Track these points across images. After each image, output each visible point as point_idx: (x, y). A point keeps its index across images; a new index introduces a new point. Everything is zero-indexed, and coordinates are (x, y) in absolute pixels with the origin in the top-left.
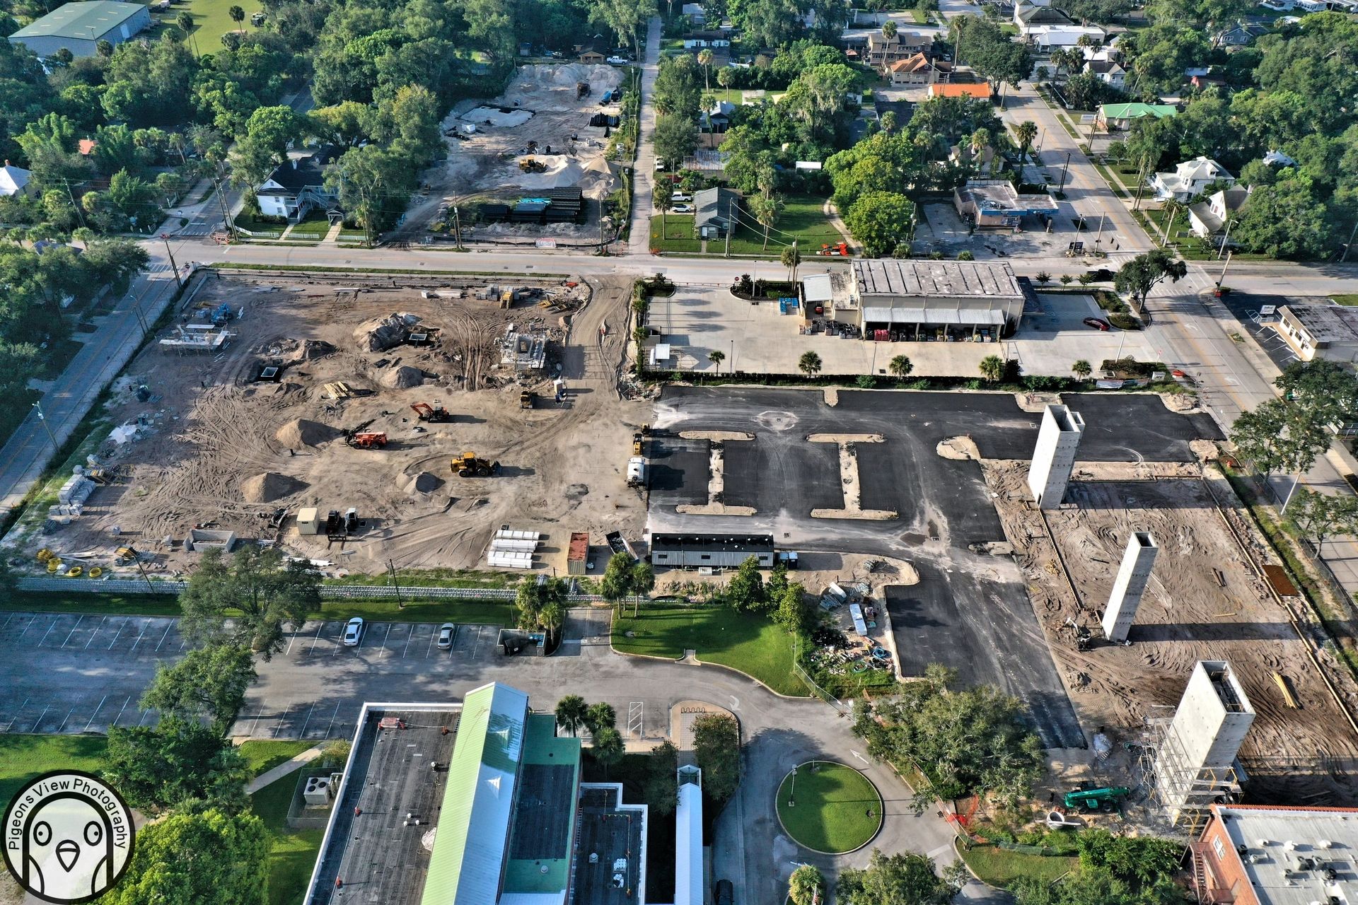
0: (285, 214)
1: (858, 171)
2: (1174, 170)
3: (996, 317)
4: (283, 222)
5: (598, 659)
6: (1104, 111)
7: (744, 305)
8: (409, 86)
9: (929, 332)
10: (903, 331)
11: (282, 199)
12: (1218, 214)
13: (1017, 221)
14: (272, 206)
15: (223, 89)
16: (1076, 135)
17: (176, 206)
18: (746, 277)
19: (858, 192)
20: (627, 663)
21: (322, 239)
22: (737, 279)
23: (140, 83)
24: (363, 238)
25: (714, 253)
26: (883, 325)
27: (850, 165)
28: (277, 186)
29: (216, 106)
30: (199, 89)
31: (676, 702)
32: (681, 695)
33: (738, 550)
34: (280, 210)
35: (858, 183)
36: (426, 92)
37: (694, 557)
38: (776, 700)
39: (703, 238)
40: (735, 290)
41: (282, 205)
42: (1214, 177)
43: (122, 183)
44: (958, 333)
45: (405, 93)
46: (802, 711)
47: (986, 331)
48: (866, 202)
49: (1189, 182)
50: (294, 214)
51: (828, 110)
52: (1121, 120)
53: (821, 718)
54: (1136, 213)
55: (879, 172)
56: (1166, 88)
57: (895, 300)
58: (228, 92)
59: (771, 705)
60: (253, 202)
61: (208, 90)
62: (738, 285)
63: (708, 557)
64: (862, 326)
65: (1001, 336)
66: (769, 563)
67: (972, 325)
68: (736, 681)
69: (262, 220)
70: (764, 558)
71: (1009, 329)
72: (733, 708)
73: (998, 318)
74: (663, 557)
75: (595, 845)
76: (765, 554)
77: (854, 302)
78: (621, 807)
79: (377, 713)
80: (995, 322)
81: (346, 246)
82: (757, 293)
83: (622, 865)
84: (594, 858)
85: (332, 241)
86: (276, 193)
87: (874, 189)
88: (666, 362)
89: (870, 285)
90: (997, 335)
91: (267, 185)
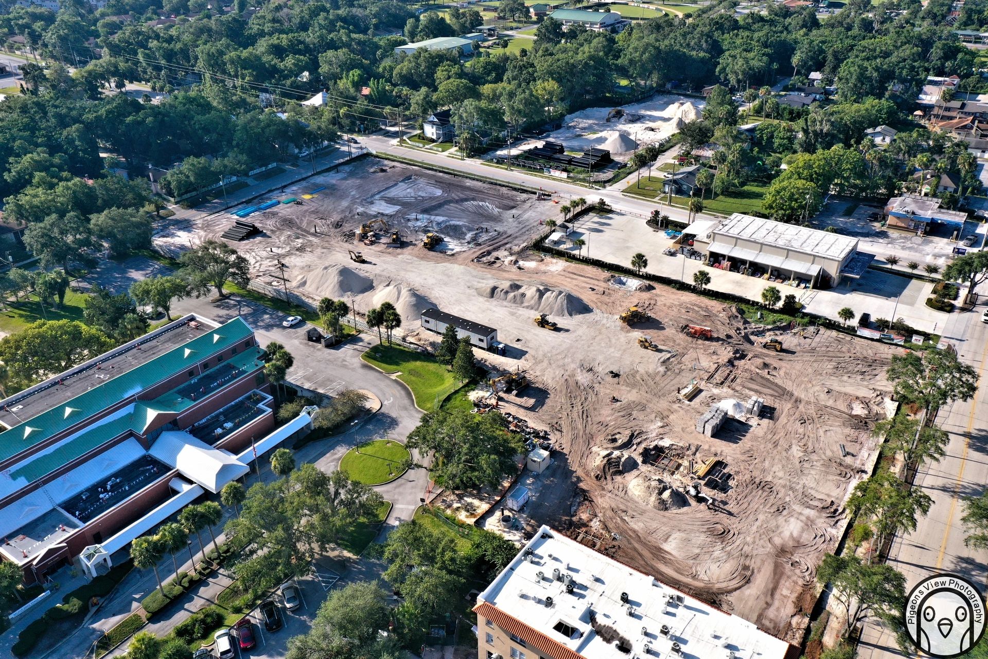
0: (434, 137)
11: (435, 127)
14: (430, 131)
18: (656, 212)
20: (359, 365)
21: (444, 152)
22: (653, 213)
24: (463, 154)
25: (658, 200)
28: (436, 120)
33: (468, 330)
34: (433, 134)
38: (412, 408)
39: (665, 193)
40: (648, 220)
41: (434, 130)
47: (802, 279)
50: (439, 137)
57: (740, 241)
59: (406, 408)
62: (651, 217)
64: (708, 254)
65: (814, 287)
66: (484, 345)
67: (790, 272)
68: (403, 393)
69: (423, 138)
70: (481, 340)
71: (823, 282)
72: (386, 403)
73: (814, 271)
74: (427, 322)
75: (230, 415)
76: (482, 337)
77: (709, 237)
78: (260, 405)
79: (192, 319)
80: (810, 273)
81: (451, 156)
82: (662, 226)
83: (229, 425)
84: (222, 418)
85: (446, 153)
86: (433, 123)
87: (800, 178)
88: (556, 243)
89: (726, 228)
90: (811, 286)
91: (431, 119)
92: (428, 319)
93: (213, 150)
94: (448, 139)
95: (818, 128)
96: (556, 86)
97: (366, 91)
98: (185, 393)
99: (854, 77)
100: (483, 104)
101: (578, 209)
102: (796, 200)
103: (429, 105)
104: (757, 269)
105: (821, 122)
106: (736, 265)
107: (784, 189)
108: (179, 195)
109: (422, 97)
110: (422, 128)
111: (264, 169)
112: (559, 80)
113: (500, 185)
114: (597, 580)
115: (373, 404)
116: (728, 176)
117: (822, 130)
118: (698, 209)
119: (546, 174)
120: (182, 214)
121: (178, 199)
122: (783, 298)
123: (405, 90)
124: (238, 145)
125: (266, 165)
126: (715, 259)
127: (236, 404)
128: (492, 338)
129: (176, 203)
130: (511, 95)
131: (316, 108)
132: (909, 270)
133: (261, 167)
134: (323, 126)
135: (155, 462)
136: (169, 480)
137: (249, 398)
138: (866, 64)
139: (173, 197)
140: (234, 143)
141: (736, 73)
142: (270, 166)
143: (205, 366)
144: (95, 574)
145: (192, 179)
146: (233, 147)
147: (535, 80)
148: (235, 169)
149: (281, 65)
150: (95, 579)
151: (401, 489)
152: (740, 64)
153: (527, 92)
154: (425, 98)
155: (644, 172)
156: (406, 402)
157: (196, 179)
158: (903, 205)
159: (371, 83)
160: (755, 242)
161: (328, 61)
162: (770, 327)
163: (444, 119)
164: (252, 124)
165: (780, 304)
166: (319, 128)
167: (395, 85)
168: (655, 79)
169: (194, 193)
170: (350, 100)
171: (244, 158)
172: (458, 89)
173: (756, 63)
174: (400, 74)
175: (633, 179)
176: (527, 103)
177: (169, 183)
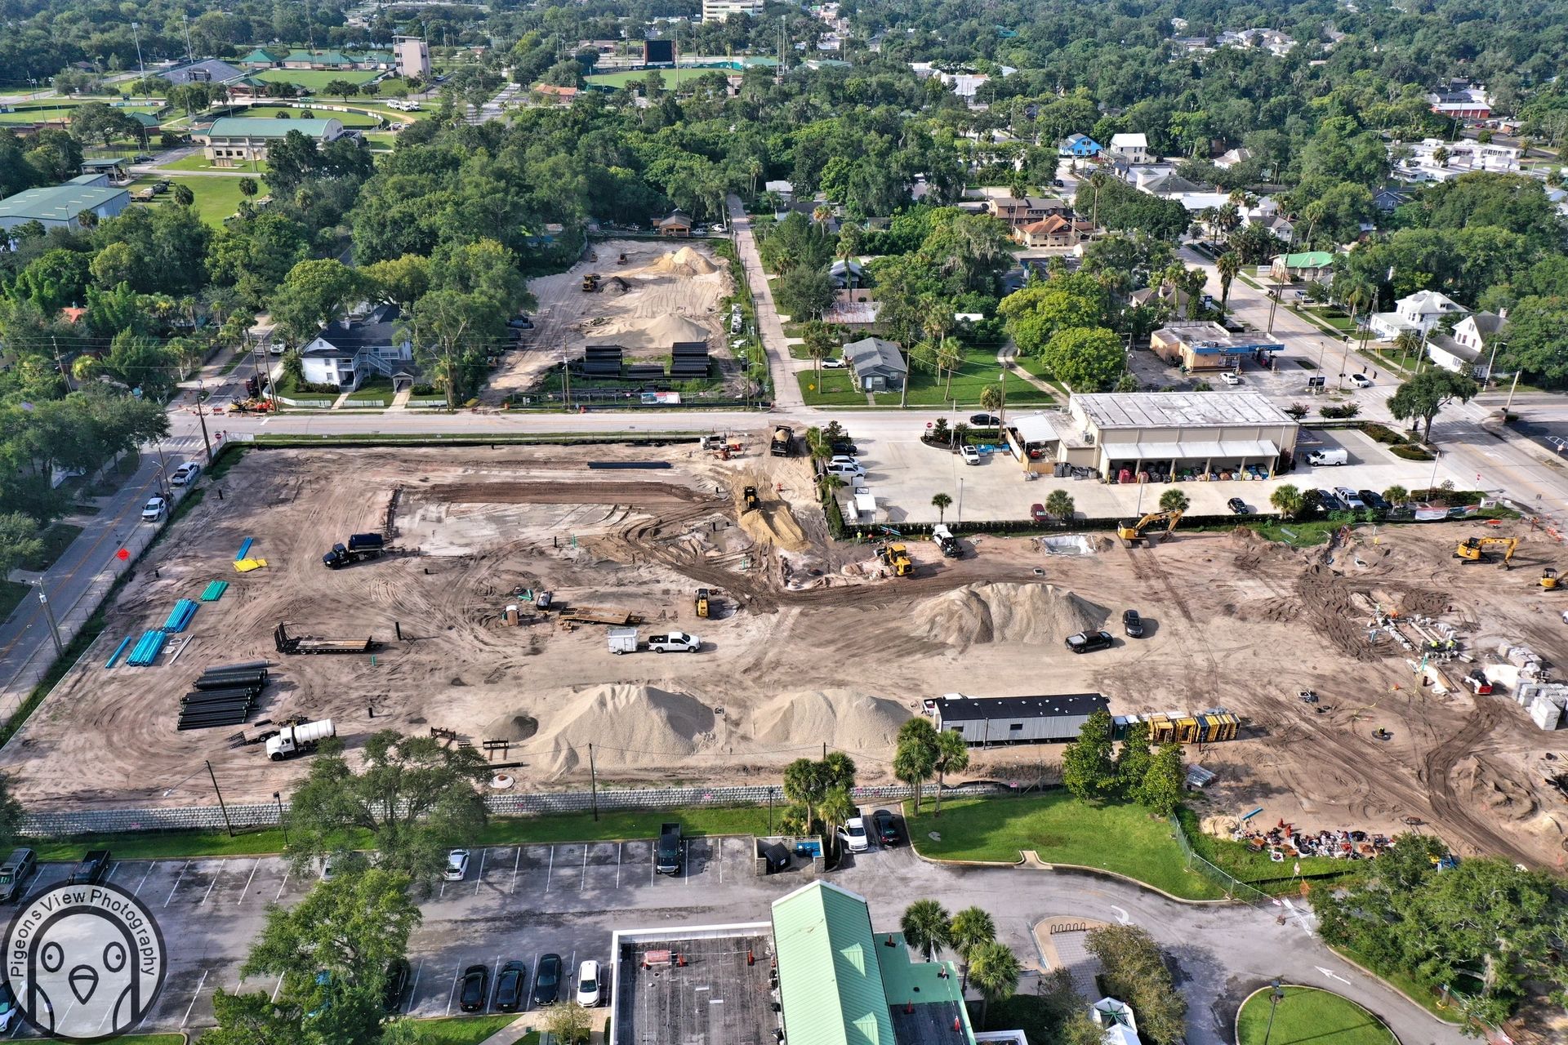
0: (336, 381)
1: (1046, 310)
2: (1393, 308)
3: (1267, 449)
4: (333, 391)
5: (903, 871)
6: (1280, 261)
7: (942, 455)
8: (477, 242)
9: (1189, 468)
10: (1157, 469)
11: (333, 362)
12: (1469, 343)
13: (1236, 361)
14: (319, 371)
15: (246, 249)
16: (1257, 287)
17: (190, 378)
18: (942, 422)
19: (1049, 330)
20: (947, 874)
21: (387, 406)
22: (929, 425)
23: (140, 245)
24: (444, 402)
25: (884, 404)
26: (1130, 465)
27: (1033, 304)
28: (327, 346)
29: (239, 270)
30: (216, 250)
31: (1037, 919)
32: (1040, 910)
33: (1061, 713)
34: (329, 376)
35: (1047, 320)
36: (500, 248)
37: (1000, 728)
38: (1178, 907)
39: (868, 391)
40: (926, 440)
41: (333, 367)
42: (1444, 310)
43: (127, 344)
44: (1224, 468)
45: (474, 249)
46: (1222, 919)
47: (1256, 466)
48: (1064, 339)
49: (1418, 317)
50: (349, 378)
51: (984, 256)
52: (1304, 270)
53: (1253, 926)
54: (1363, 352)
55: (1073, 307)
56: (1343, 237)
57: (1140, 433)
58: (253, 252)
59: (1176, 915)
60: (295, 368)
61: (227, 250)
62: (931, 433)
63: (1019, 727)
64: (1103, 465)
65: (1275, 473)
67: (1240, 459)
69: (306, 389)
71: (1281, 463)
73: (1269, 448)
74: (959, 730)
77: (1088, 438)
80: (1267, 454)
81: (413, 411)
82: (957, 442)
85: (399, 408)
86: (324, 355)
90: (1271, 472)
91: (314, 346)
92: (959, 723)
94: (376, 380)
113: (603, 442)
155: (785, 367)
156: (1147, 901)
162: (1325, 546)
163: (346, 343)
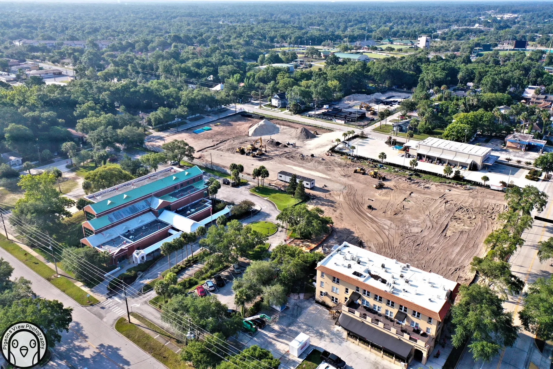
0: (277, 105)
4: (276, 107)
5: (243, 190)
13: (524, 147)
14: (275, 102)
18: (390, 138)
25: (393, 134)
28: (278, 97)
38: (276, 210)
40: (386, 142)
41: (277, 102)
47: (463, 165)
50: (279, 105)
59: (273, 210)
62: (388, 140)
64: (416, 155)
65: (470, 169)
66: (309, 186)
67: (457, 162)
68: (271, 205)
69: (271, 106)
70: (307, 184)
71: (474, 167)
72: (263, 208)
73: (469, 162)
74: (281, 176)
75: (193, 206)
76: (308, 183)
77: (417, 147)
78: (206, 204)
79: (172, 169)
80: (467, 162)
81: (286, 114)
82: (393, 144)
83: (193, 210)
84: (189, 208)
85: (283, 112)
86: (276, 98)
87: (462, 123)
88: (340, 149)
89: (425, 143)
90: (468, 169)
91: (275, 96)
92: (281, 175)
93: (171, 106)
94: (284, 106)
95: (471, 102)
96: (338, 83)
97: (242, 84)
98: (174, 195)
99: (490, 83)
100: (303, 89)
101: (351, 136)
102: (460, 133)
103: (275, 90)
104: (441, 161)
105: (473, 100)
106: (430, 159)
107: (454, 127)
108: (155, 125)
109: (272, 85)
110: (271, 101)
111: (194, 116)
112: (339, 80)
114: (370, 261)
115: (257, 208)
116: (426, 124)
117: (473, 104)
118: (411, 136)
119: (334, 122)
120: (155, 134)
121: (154, 127)
122: (454, 172)
123: (262, 85)
124: (183, 104)
125: (195, 115)
126: (420, 157)
127: (195, 203)
128: (313, 183)
129: (153, 129)
130: (316, 86)
131: (218, 91)
132: (517, 164)
133: (192, 115)
134: (223, 97)
135: (161, 222)
136: (168, 229)
137: (201, 201)
138: (496, 77)
139: (152, 126)
140: (181, 103)
141: (429, 81)
142: (197, 115)
143: (182, 185)
144: (139, 262)
145: (162, 117)
146: (180, 105)
147: (327, 81)
148: (182, 114)
149: (200, 71)
150: (139, 265)
151: (274, 239)
152: (431, 76)
153: (324, 84)
154: (273, 86)
155: (383, 122)
156: (273, 208)
157: (164, 117)
158: (514, 137)
159: (245, 80)
160: (440, 148)
161: (223, 70)
163: (282, 97)
164: (190, 95)
165: (453, 175)
166: (221, 98)
167: (256, 83)
168: (387, 84)
169: (161, 125)
170: (235, 88)
171: (186, 109)
172: (289, 83)
173: (438, 76)
174: (259, 77)
175: (378, 125)
176: (324, 89)
177: (150, 119)
